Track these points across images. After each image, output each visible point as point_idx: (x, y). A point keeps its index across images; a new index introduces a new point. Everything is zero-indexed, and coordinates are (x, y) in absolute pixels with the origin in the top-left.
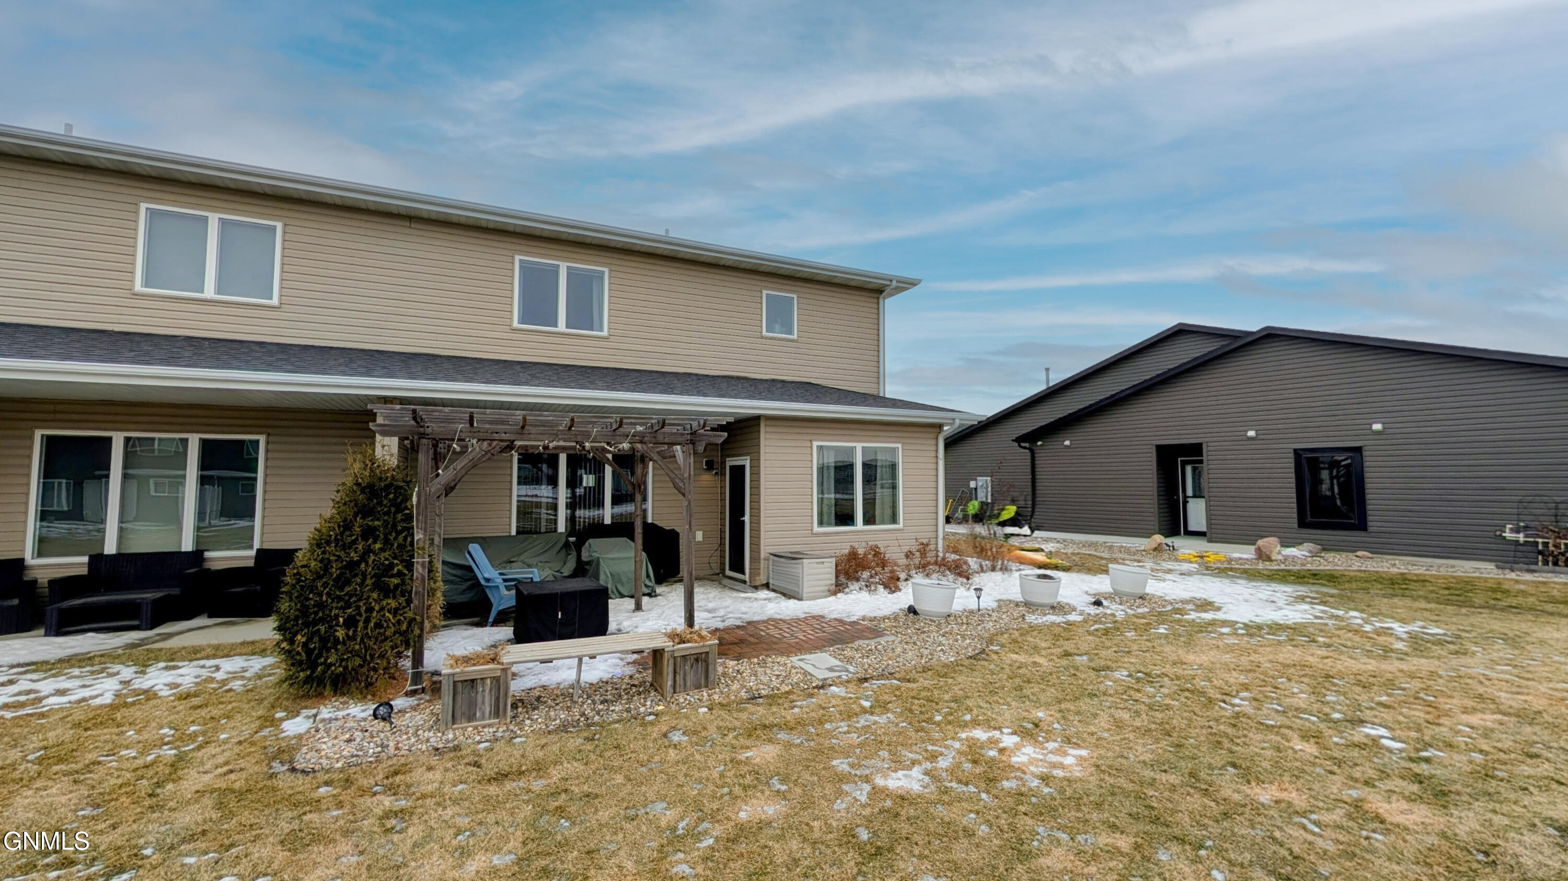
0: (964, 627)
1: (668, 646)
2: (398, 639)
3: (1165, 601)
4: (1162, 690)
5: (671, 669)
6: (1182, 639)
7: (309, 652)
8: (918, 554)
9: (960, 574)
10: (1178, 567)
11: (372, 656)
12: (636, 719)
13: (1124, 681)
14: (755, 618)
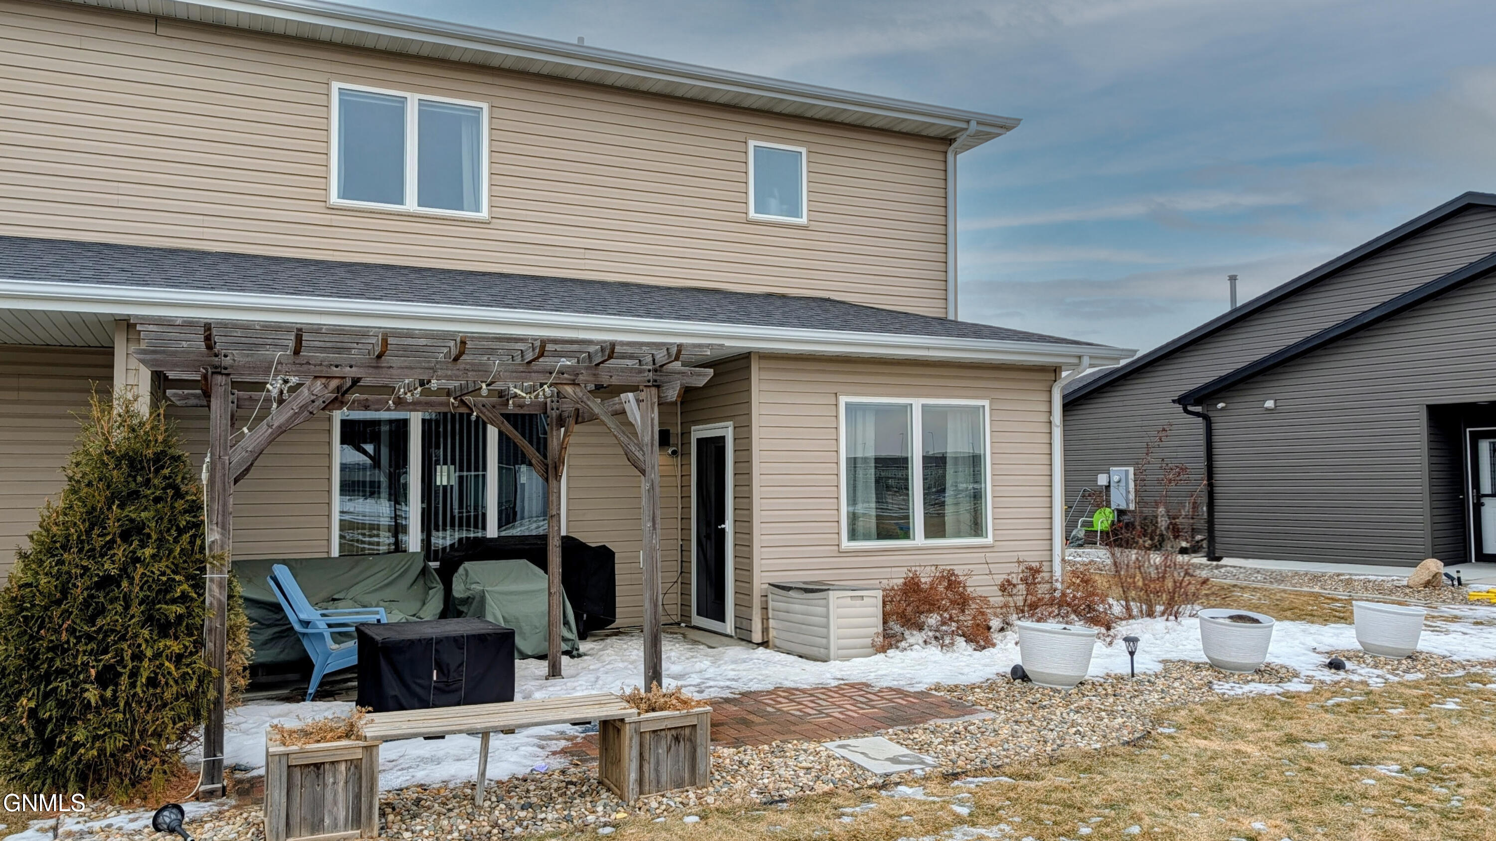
0: (1111, 700)
1: (630, 715)
2: (184, 707)
3: (1453, 662)
4: (1461, 791)
5: (635, 753)
6: (1487, 718)
7: (40, 725)
8: (1022, 587)
9: (1095, 621)
10: (1470, 613)
11: (143, 732)
12: (582, 831)
13: (1395, 777)
14: (754, 687)
